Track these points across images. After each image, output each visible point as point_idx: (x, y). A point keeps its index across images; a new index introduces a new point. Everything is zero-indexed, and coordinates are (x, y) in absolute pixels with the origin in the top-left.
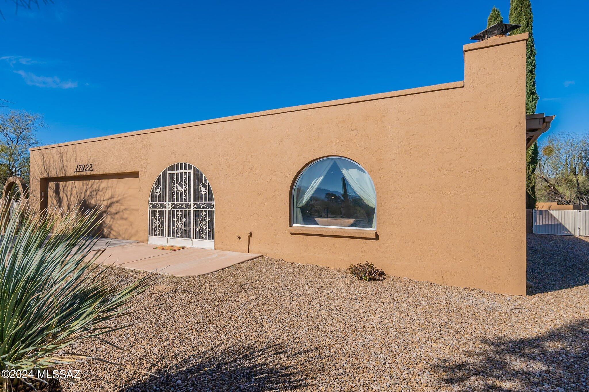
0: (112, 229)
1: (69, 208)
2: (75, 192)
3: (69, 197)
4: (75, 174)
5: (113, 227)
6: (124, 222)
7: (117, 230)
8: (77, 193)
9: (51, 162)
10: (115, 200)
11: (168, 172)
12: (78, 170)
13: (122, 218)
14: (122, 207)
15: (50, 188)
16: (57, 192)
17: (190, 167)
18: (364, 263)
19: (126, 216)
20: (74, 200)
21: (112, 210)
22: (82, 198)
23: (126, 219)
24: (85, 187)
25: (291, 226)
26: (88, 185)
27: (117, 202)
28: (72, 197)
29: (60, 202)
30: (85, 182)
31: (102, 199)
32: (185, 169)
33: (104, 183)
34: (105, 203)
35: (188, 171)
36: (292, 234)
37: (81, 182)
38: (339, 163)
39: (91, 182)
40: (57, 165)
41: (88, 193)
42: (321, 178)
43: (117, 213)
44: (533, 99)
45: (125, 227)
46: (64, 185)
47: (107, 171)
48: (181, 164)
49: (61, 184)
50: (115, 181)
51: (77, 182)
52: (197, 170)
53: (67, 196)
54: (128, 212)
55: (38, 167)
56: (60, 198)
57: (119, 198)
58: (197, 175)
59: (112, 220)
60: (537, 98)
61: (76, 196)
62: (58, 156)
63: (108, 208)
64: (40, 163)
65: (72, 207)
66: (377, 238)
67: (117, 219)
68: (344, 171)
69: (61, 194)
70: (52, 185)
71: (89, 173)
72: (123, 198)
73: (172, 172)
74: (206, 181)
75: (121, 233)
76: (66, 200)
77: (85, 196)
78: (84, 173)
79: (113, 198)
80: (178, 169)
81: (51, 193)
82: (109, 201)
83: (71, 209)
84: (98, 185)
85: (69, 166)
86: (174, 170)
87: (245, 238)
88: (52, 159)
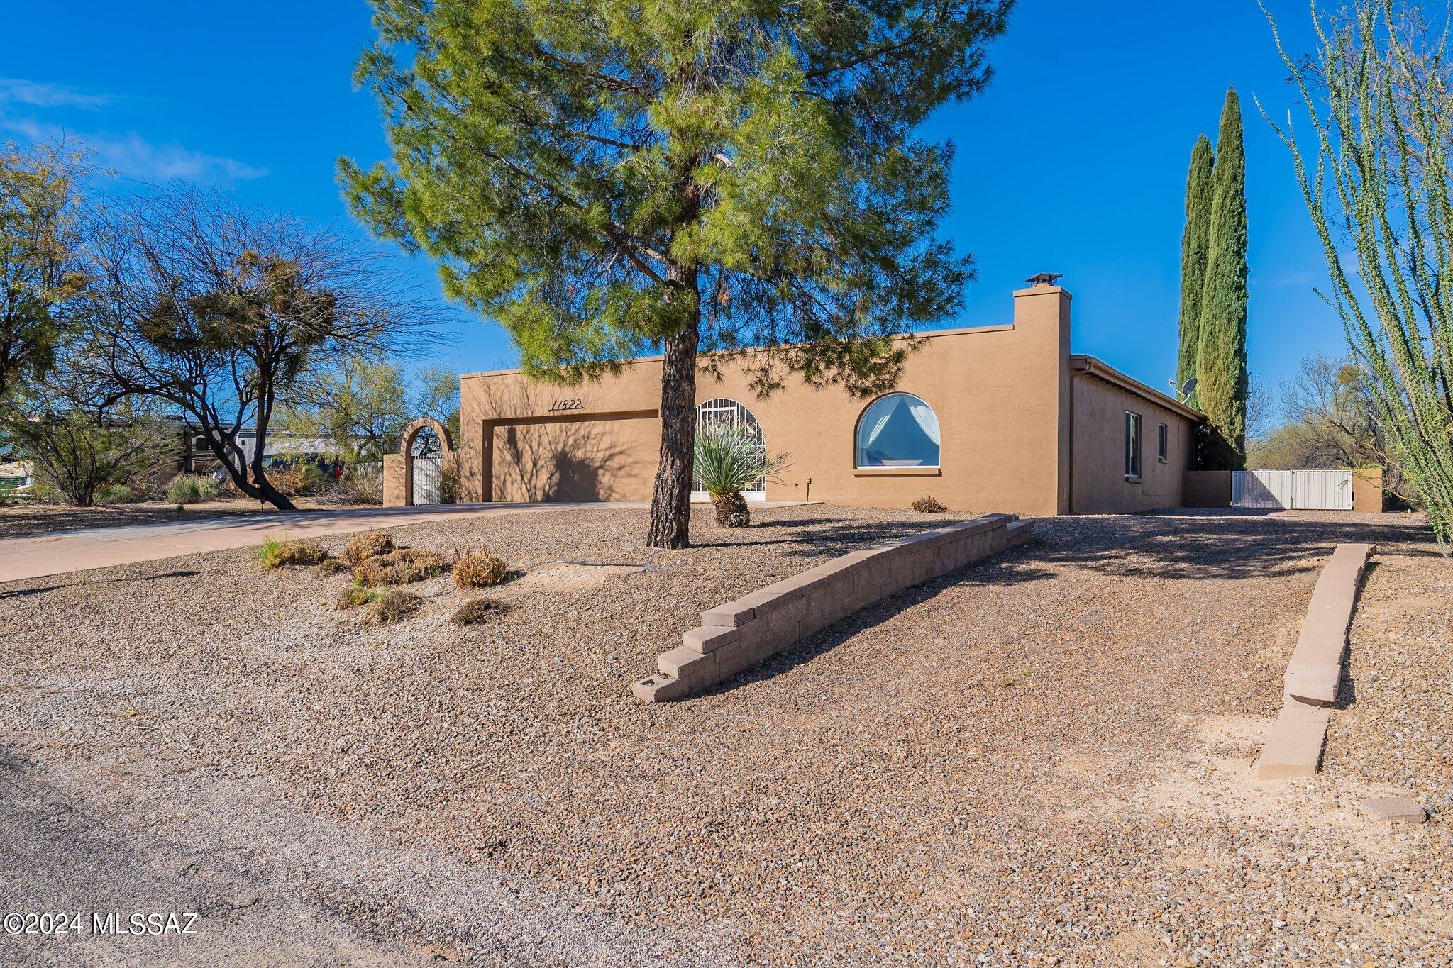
0: (613, 491)
1: (535, 465)
2: (545, 440)
3: (535, 449)
4: (551, 414)
5: (614, 487)
6: (633, 480)
7: (621, 492)
8: (550, 443)
9: (506, 397)
10: (617, 450)
11: (702, 411)
12: (556, 408)
13: (630, 475)
14: (630, 460)
15: (497, 436)
16: (512, 440)
17: (733, 404)
18: (926, 498)
19: (635, 471)
20: (545, 454)
21: (614, 463)
22: (560, 449)
23: (636, 476)
24: (564, 434)
25: (855, 468)
26: (570, 430)
27: (621, 453)
28: (541, 449)
29: (518, 456)
30: (563, 424)
31: (595, 449)
32: (726, 406)
33: (598, 427)
34: (601, 455)
35: (729, 408)
36: (856, 476)
37: (557, 425)
38: (906, 400)
39: (576, 425)
40: (517, 402)
41: (571, 441)
42: (887, 418)
43: (620, 469)
44: (1238, 297)
45: (634, 487)
46: (525, 431)
47: (607, 410)
48: (721, 400)
49: (520, 429)
50: (618, 423)
51: (550, 427)
52: (743, 408)
53: (531, 447)
54: (639, 466)
55: (479, 404)
56: (518, 451)
57: (624, 447)
58: (742, 413)
59: (613, 478)
60: (1246, 296)
61: (549, 447)
62: (518, 388)
63: (606, 461)
64: (483, 397)
65: (540, 463)
66: (940, 474)
67: (622, 477)
68: (912, 409)
69: (520, 445)
70: (500, 431)
71: (576, 412)
72: (631, 447)
73: (708, 410)
74: (754, 420)
75: (628, 495)
76: (530, 452)
77: (565, 446)
78: (567, 412)
79: (615, 447)
80: (716, 406)
81: (497, 443)
82: (607, 453)
83: (538, 467)
84: (587, 430)
85: (540, 403)
86: (710, 407)
87: (803, 486)
88: (506, 391)
